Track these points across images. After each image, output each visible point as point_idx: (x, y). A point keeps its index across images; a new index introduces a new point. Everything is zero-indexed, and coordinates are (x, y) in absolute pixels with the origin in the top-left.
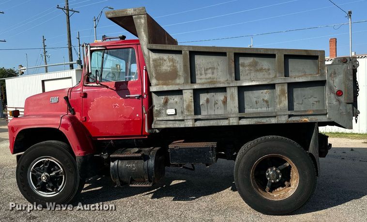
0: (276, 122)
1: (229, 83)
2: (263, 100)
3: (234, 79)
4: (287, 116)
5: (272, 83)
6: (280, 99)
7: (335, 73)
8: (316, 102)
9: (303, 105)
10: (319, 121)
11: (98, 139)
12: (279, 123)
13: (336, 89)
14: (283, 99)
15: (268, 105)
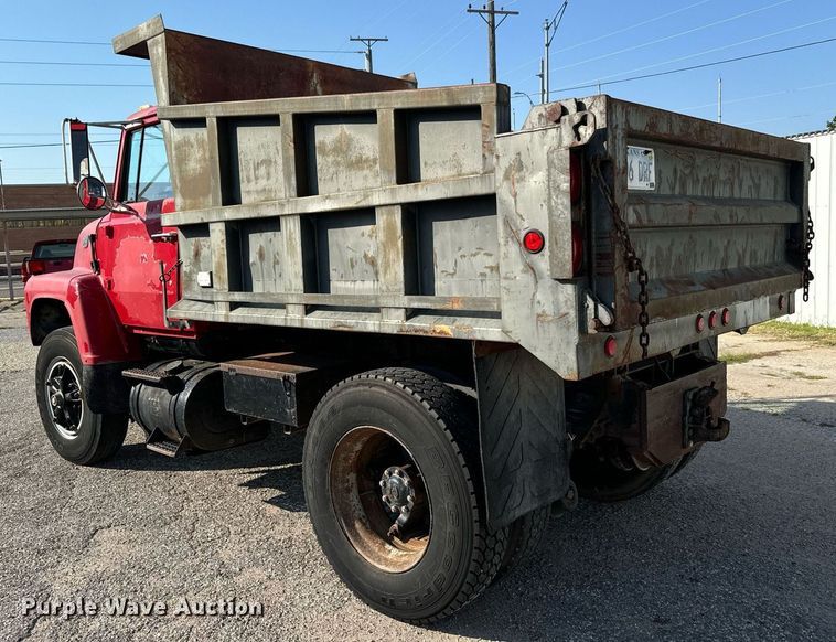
0: (377, 330)
1: (282, 205)
2: (365, 256)
3: (294, 193)
4: (402, 312)
5: (364, 204)
6: (385, 257)
7: (521, 167)
8: (492, 268)
9: (456, 278)
10: (479, 337)
11: (136, 331)
12: (382, 331)
13: (525, 226)
14: (392, 256)
15: (377, 273)
